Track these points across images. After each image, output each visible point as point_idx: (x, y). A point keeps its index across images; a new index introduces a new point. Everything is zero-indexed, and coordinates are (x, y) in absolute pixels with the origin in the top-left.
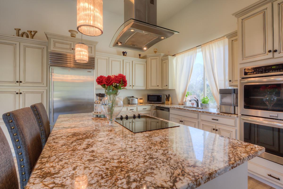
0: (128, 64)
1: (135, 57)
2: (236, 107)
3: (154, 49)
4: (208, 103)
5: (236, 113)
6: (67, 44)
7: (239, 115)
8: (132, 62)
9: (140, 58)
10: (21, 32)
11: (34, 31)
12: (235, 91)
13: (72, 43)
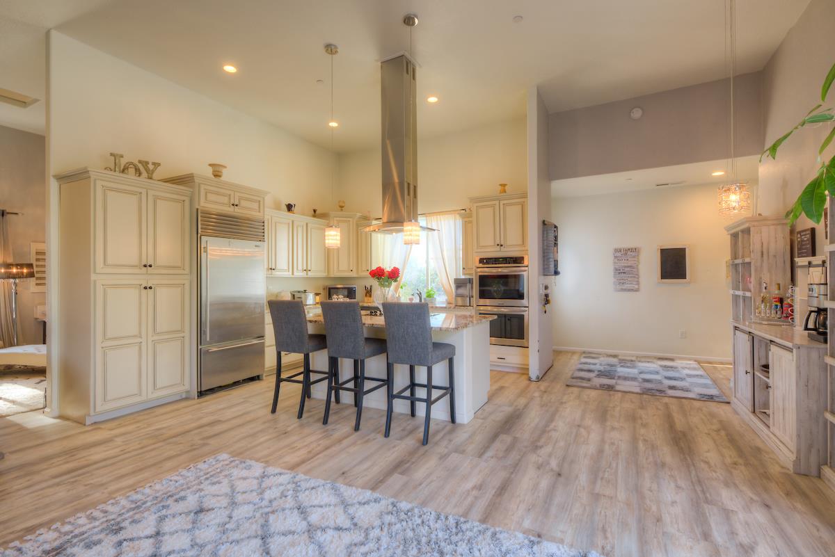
0: (300, 229)
1: (303, 214)
2: (472, 299)
3: (339, 202)
4: (435, 297)
5: (472, 305)
6: (224, 195)
7: (475, 306)
8: (307, 224)
9: (314, 216)
10: (123, 162)
11: (154, 164)
12: (470, 281)
13: (232, 193)
